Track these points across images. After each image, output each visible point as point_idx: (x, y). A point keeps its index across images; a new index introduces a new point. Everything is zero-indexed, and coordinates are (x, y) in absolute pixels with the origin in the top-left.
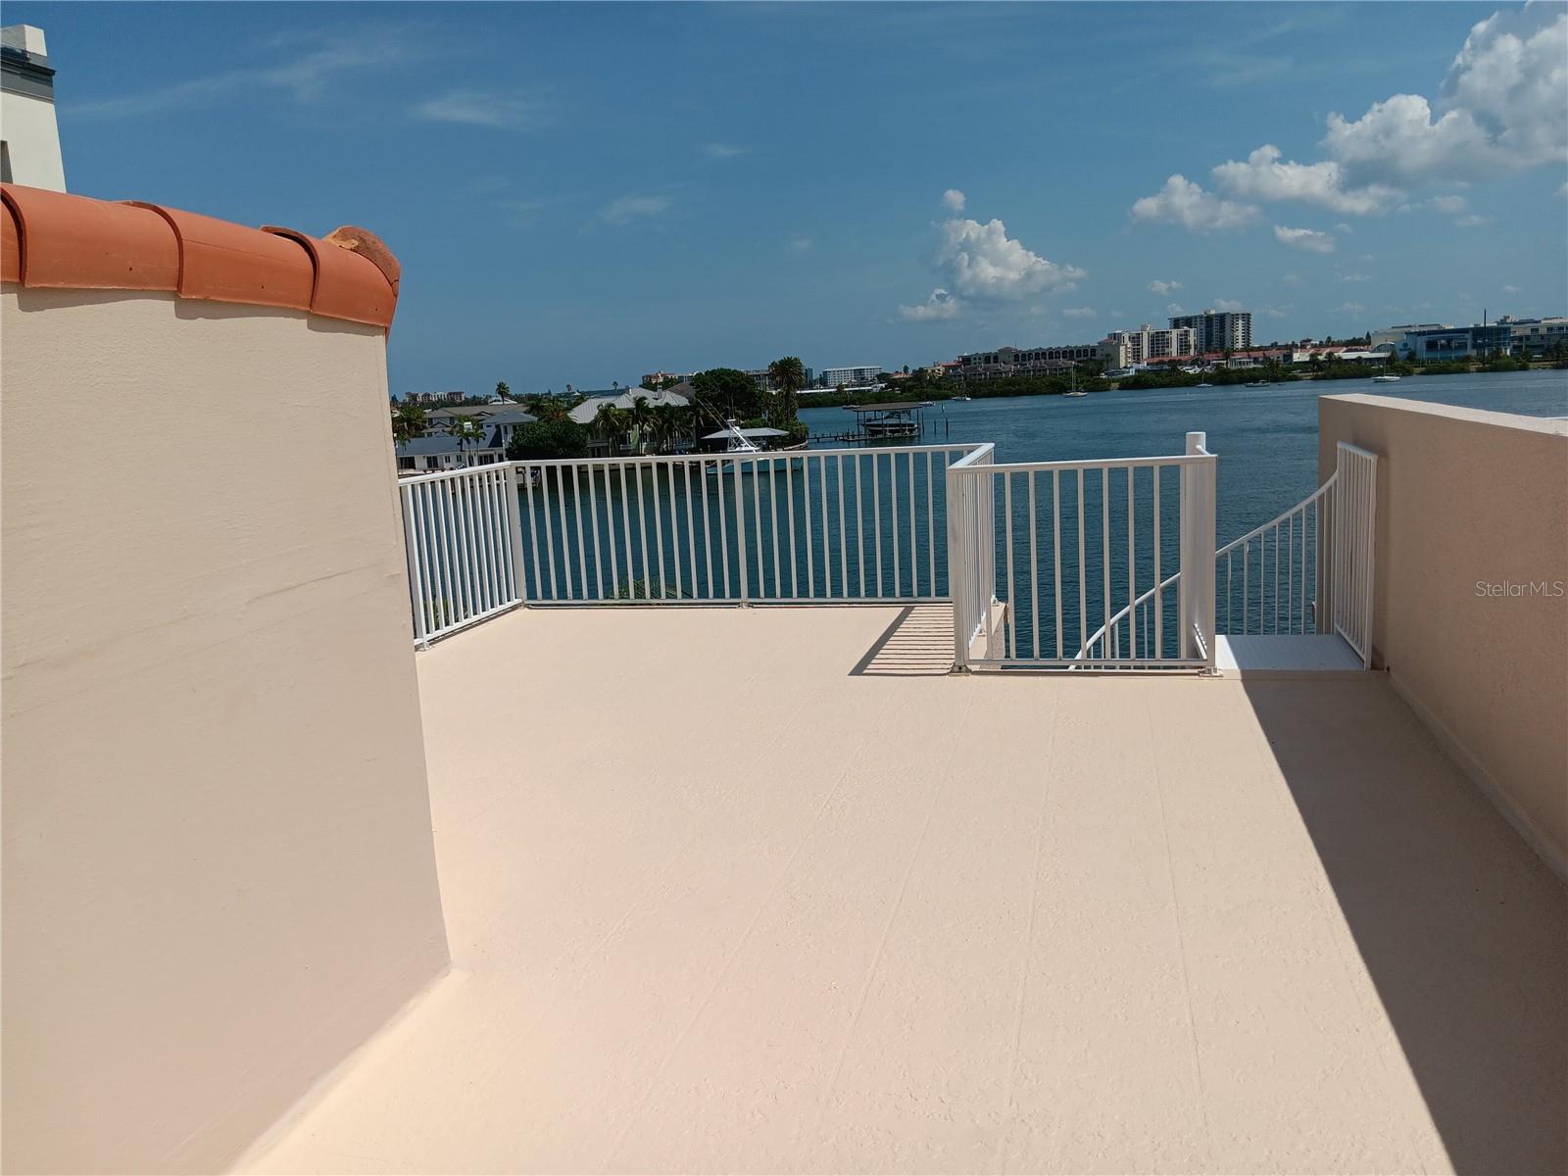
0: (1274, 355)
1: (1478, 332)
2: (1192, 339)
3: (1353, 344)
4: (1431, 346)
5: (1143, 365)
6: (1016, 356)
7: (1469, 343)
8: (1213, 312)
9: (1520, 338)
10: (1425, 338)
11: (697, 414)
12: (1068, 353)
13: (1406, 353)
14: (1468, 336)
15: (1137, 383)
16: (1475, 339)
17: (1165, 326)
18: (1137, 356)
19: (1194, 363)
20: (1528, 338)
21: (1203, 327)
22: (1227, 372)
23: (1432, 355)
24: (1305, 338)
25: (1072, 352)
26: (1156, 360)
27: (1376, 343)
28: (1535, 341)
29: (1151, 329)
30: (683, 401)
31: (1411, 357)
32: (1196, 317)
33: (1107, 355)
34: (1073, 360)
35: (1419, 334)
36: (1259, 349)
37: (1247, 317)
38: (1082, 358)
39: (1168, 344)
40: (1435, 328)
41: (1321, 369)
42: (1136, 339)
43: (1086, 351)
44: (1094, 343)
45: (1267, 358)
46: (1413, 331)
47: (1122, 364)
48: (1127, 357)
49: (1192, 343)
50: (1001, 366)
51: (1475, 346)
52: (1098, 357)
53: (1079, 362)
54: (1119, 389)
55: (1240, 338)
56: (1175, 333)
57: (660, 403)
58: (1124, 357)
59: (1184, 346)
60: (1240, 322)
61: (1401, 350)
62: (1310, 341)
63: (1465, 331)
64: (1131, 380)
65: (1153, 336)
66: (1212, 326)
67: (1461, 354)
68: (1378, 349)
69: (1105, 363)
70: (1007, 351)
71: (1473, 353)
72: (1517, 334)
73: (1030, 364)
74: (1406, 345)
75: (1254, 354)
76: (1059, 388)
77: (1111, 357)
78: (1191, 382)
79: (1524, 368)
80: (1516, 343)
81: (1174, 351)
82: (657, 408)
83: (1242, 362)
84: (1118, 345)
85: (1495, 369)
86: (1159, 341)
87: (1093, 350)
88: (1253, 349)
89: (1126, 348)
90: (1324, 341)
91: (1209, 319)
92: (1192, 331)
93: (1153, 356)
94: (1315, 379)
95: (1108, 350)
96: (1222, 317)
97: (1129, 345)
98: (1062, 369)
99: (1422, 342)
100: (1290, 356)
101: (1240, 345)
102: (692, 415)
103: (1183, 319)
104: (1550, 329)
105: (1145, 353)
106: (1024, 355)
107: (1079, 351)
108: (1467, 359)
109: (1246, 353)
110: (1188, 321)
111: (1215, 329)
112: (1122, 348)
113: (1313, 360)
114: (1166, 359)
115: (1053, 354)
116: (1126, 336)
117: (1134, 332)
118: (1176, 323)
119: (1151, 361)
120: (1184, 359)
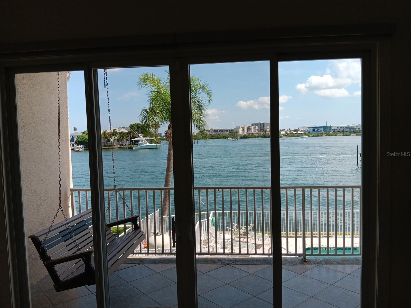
1: (325, 127)
2: (257, 128)
3: (295, 130)
4: (314, 130)
5: (245, 134)
6: (214, 131)
7: (323, 130)
8: (261, 122)
9: (334, 130)
10: (312, 129)
11: (131, 134)
12: (227, 130)
13: (308, 132)
14: (322, 128)
15: (244, 137)
16: (324, 129)
17: (250, 125)
18: (244, 132)
19: (257, 134)
20: (336, 130)
21: (259, 126)
22: (266, 135)
23: (314, 133)
24: (283, 129)
25: (228, 130)
26: (248, 133)
27: (300, 130)
28: (338, 130)
29: (247, 126)
30: (127, 131)
31: (309, 132)
32: (257, 124)
33: (236, 131)
34: (228, 132)
35: (311, 128)
38: (230, 132)
39: (251, 129)
40: (315, 126)
41: (288, 136)
42: (243, 128)
43: (231, 130)
44: (233, 128)
46: (309, 127)
47: (240, 134)
48: (241, 132)
49: (257, 129)
50: (211, 133)
51: (324, 131)
52: (234, 132)
53: (230, 133)
54: (240, 138)
55: (268, 129)
56: (252, 127)
57: (120, 131)
59: (255, 130)
60: (268, 125)
61: (307, 131)
62: (285, 130)
63: (322, 127)
64: (242, 137)
65: (247, 127)
66: (261, 126)
67: (321, 132)
68: (301, 131)
69: (236, 133)
70: (212, 129)
71: (324, 132)
72: (334, 128)
73: (217, 133)
74: (308, 130)
76: (225, 138)
77: (237, 132)
78: (256, 137)
79: (336, 135)
80: (333, 131)
81: (252, 131)
82: (119, 133)
84: (239, 129)
85: (329, 136)
86: (249, 129)
87: (233, 130)
89: (241, 130)
90: (288, 129)
91: (260, 124)
92: (257, 126)
93: (247, 132)
95: (237, 130)
96: (264, 124)
97: (242, 129)
98: (225, 134)
99: (311, 130)
102: (129, 135)
103: (254, 124)
104: (341, 127)
106: (216, 131)
107: (229, 130)
108: (322, 133)
110: (256, 124)
112: (240, 130)
113: (286, 133)
114: (251, 133)
115: (223, 130)
116: (241, 127)
117: (243, 126)
118: (253, 125)
119: (247, 133)
120: (255, 133)
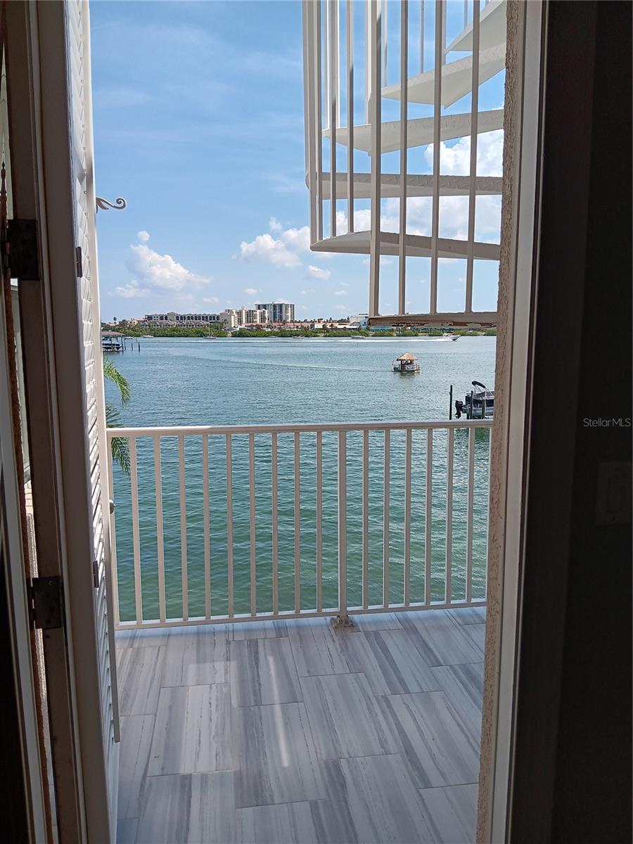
0: (306, 325)
2: (267, 315)
3: (342, 322)
5: (243, 326)
6: (178, 317)
8: (276, 303)
12: (205, 318)
13: (365, 326)
15: (240, 334)
17: (254, 308)
18: (240, 322)
19: (268, 326)
21: (272, 309)
22: (284, 331)
24: (319, 318)
26: (249, 324)
27: (352, 322)
29: (247, 309)
31: (368, 328)
32: (268, 305)
33: (225, 320)
34: (208, 321)
36: (299, 322)
37: (292, 306)
38: (213, 321)
39: (255, 317)
41: (328, 332)
42: (240, 313)
43: (214, 317)
44: (218, 314)
45: (302, 326)
47: (233, 326)
48: (235, 320)
49: (267, 317)
50: (170, 323)
52: (220, 319)
53: (211, 322)
54: (232, 337)
55: (290, 316)
56: (258, 312)
58: (233, 323)
59: (263, 319)
60: (290, 309)
61: (363, 325)
62: (322, 319)
64: (238, 333)
65: (248, 312)
66: (276, 309)
68: (353, 324)
69: (224, 324)
70: (172, 314)
73: (185, 322)
74: (365, 323)
75: (296, 324)
76: (201, 334)
77: (227, 321)
78: (266, 335)
79: (416, 336)
81: (258, 320)
83: (290, 326)
84: (230, 316)
85: (405, 335)
86: (250, 314)
87: (218, 317)
88: (296, 322)
89: (235, 317)
90: (329, 319)
91: (275, 306)
92: (266, 311)
93: (248, 322)
94: (325, 336)
95: (226, 318)
96: (281, 306)
97: (236, 315)
98: (202, 326)
100: (312, 326)
101: (289, 320)
103: (262, 305)
105: (244, 321)
106: (182, 317)
107: (211, 318)
109: (292, 324)
110: (265, 307)
111: (278, 310)
112: (233, 317)
113: (324, 328)
114: (254, 324)
115: (197, 319)
116: (234, 311)
117: (238, 310)
118: (259, 307)
119: (247, 325)
120: (263, 324)
